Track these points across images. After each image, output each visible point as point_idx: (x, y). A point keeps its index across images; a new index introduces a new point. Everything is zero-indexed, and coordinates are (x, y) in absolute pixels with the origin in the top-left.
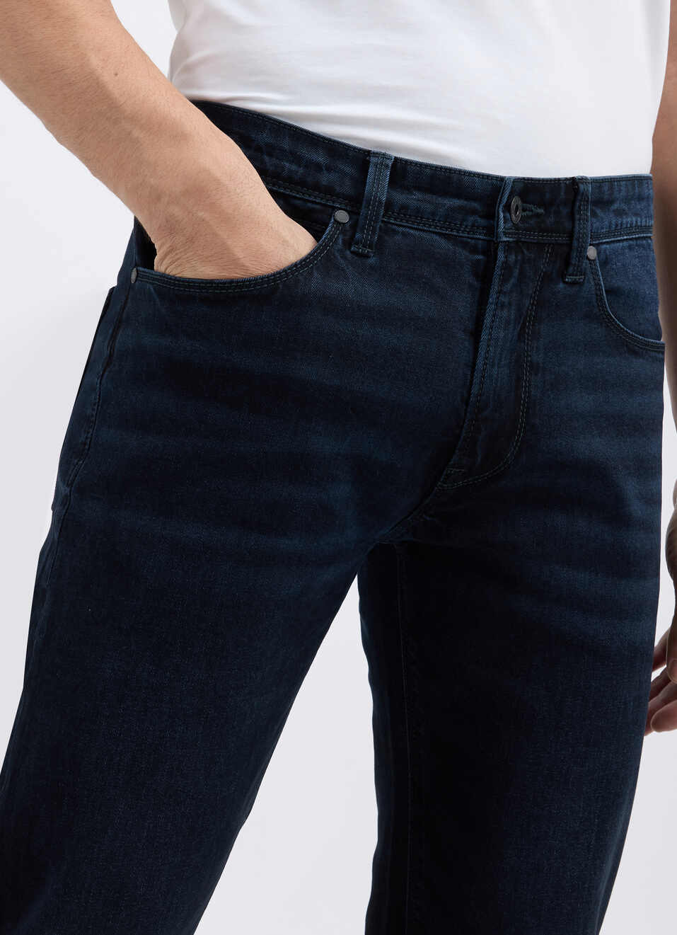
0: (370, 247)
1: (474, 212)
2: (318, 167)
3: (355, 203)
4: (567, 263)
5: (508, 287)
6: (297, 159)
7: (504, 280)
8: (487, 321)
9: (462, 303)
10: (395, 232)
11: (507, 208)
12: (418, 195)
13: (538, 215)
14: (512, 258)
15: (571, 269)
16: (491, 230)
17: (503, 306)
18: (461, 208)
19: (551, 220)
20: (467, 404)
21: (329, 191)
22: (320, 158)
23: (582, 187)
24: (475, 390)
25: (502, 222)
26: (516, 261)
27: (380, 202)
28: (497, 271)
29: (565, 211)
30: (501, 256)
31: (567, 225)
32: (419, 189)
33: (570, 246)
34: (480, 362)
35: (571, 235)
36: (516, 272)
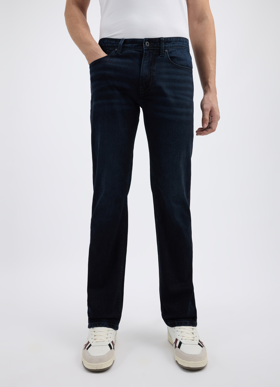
0: (119, 52)
1: (139, 45)
5: (146, 57)
6: (111, 43)
8: (142, 63)
9: (138, 61)
10: (125, 51)
11: (145, 44)
13: (153, 44)
14: (147, 52)
15: (161, 54)
16: (142, 48)
17: (145, 60)
18: (137, 45)
19: (155, 45)
20: (140, 77)
21: (115, 47)
23: (161, 39)
24: (141, 74)
25: (144, 46)
26: (148, 53)
27: (121, 45)
28: (144, 54)
29: (159, 44)
30: (144, 52)
32: (130, 43)
33: (160, 50)
34: (141, 70)
35: (160, 48)
36: (148, 54)
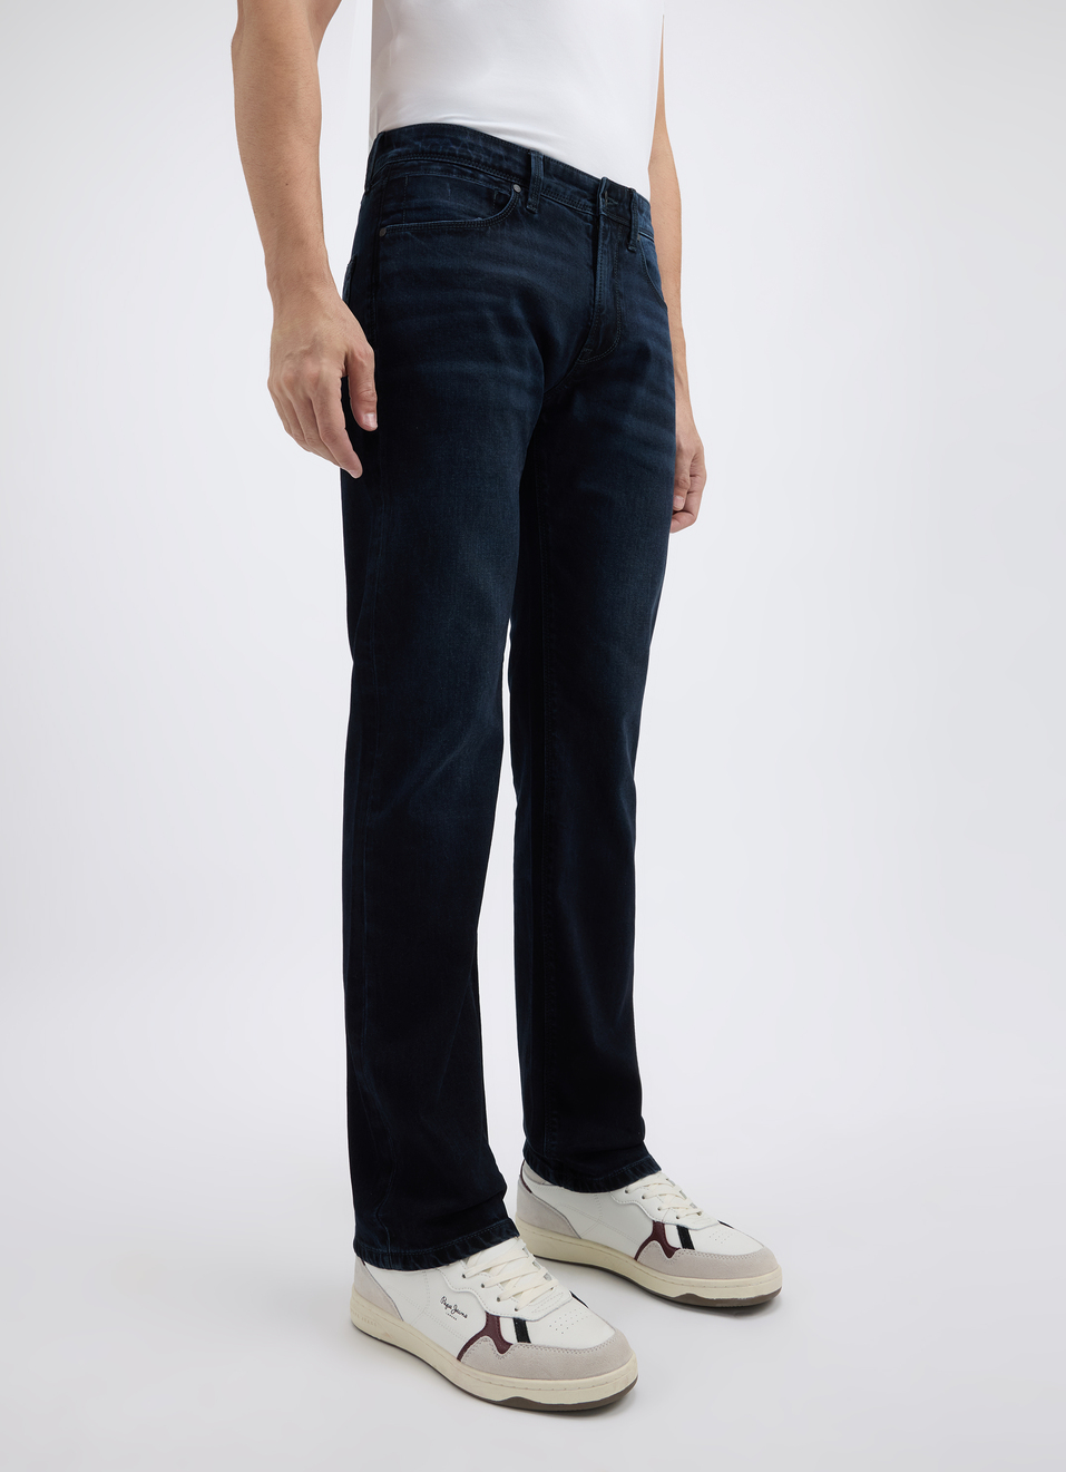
0: (536, 206)
1: (585, 197)
2: (501, 157)
3: (525, 181)
4: (629, 238)
5: (606, 242)
6: (489, 153)
7: (604, 238)
9: (584, 249)
10: (545, 201)
11: (603, 196)
12: (555, 180)
13: (615, 206)
14: (607, 226)
15: (631, 242)
16: (596, 209)
17: (605, 253)
18: (578, 193)
19: (621, 210)
20: (594, 306)
21: (508, 172)
22: (501, 152)
24: (597, 298)
25: (601, 203)
26: (609, 228)
27: (540, 180)
29: (627, 207)
30: (602, 225)
31: (628, 215)
32: (556, 175)
33: (630, 228)
34: (598, 283)
35: (631, 221)
36: (609, 235)
